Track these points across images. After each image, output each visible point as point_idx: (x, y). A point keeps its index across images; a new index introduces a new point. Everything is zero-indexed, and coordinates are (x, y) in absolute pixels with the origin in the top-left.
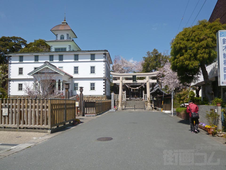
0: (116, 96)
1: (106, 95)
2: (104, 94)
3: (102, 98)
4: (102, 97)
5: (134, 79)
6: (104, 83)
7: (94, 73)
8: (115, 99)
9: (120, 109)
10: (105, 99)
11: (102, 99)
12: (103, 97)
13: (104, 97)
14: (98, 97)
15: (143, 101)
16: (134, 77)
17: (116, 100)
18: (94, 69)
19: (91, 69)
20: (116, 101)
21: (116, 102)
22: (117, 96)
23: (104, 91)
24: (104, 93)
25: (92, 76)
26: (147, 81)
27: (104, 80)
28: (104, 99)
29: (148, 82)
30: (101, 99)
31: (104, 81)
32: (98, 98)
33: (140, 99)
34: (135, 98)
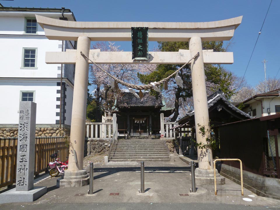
0: (90, 125)
1: (64, 123)
2: (57, 121)
3: (52, 131)
4: (52, 129)
5: (140, 47)
6: (58, 92)
7: (33, 65)
8: (88, 136)
9: (70, 183)
10: (59, 135)
11: (52, 134)
12: (55, 129)
13: (57, 129)
14: (42, 129)
15: (161, 139)
16: (140, 34)
17: (90, 137)
18: (34, 56)
19: (26, 56)
20: (89, 139)
21: (88, 143)
22: (92, 126)
23: (57, 114)
24: (58, 118)
25: (29, 73)
26: (195, 54)
27: (58, 84)
28: (57, 134)
29: (199, 58)
30: (50, 134)
31: (59, 88)
32: (40, 133)
33: (149, 134)
34: (139, 133)
